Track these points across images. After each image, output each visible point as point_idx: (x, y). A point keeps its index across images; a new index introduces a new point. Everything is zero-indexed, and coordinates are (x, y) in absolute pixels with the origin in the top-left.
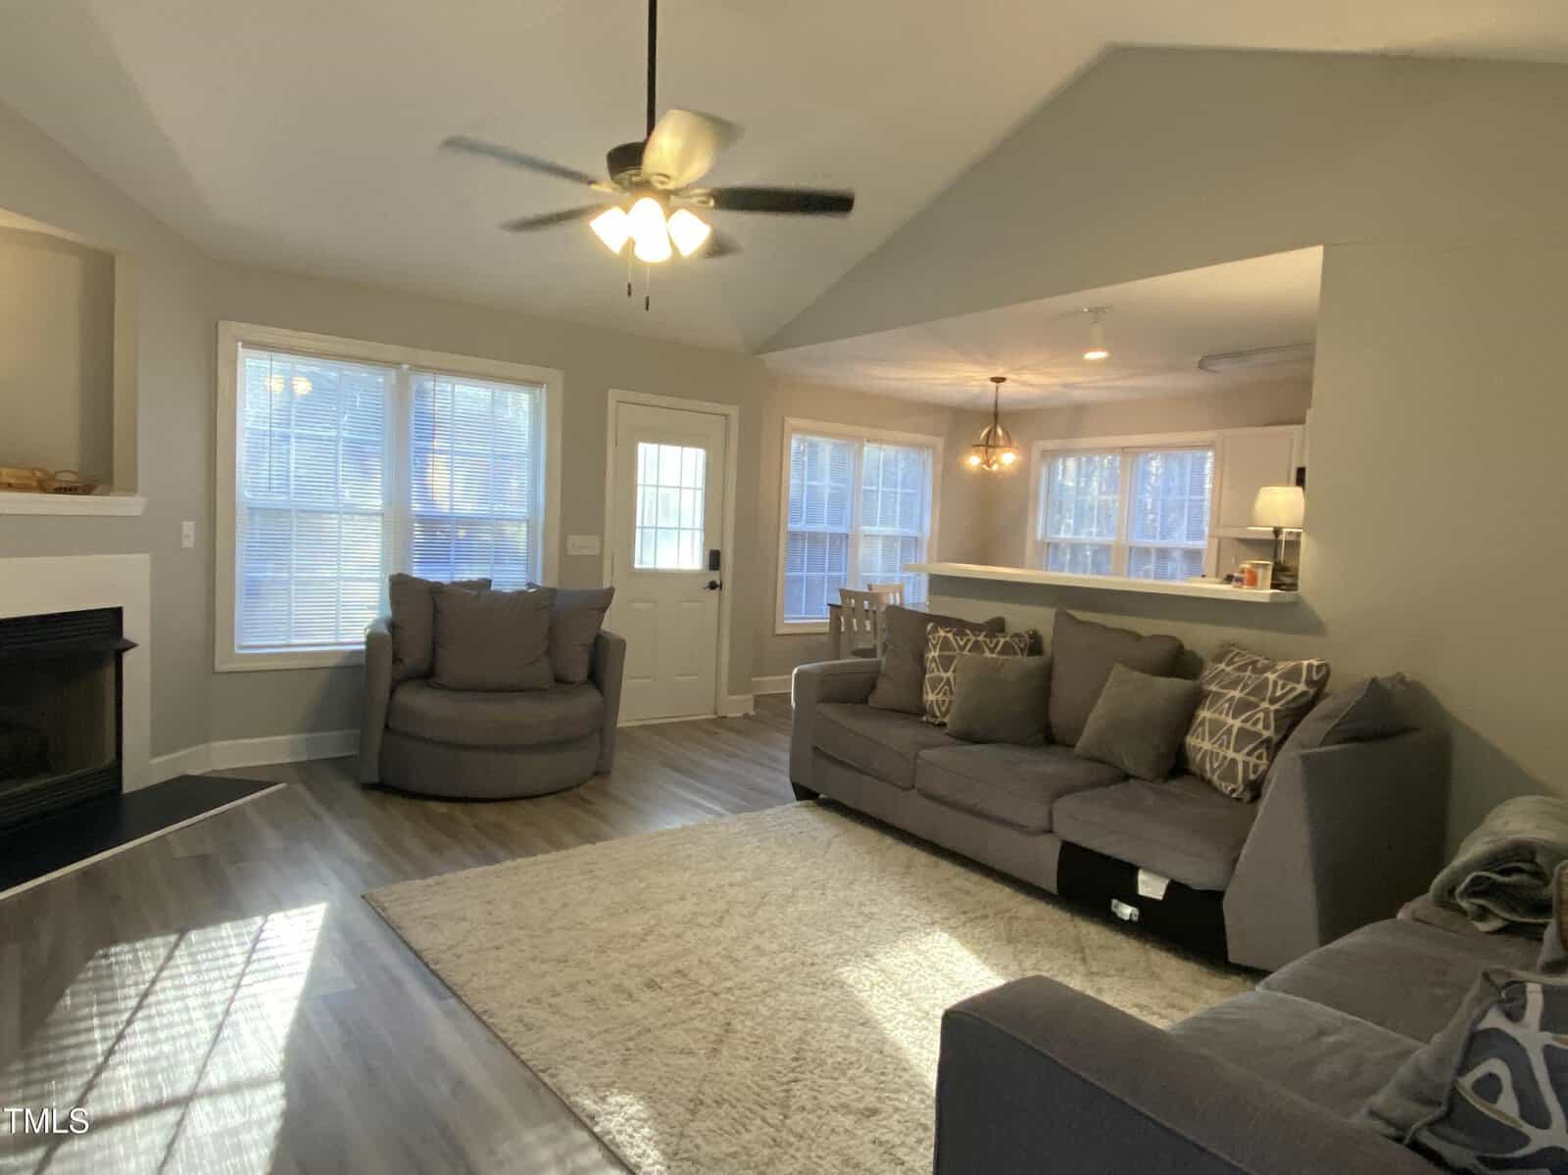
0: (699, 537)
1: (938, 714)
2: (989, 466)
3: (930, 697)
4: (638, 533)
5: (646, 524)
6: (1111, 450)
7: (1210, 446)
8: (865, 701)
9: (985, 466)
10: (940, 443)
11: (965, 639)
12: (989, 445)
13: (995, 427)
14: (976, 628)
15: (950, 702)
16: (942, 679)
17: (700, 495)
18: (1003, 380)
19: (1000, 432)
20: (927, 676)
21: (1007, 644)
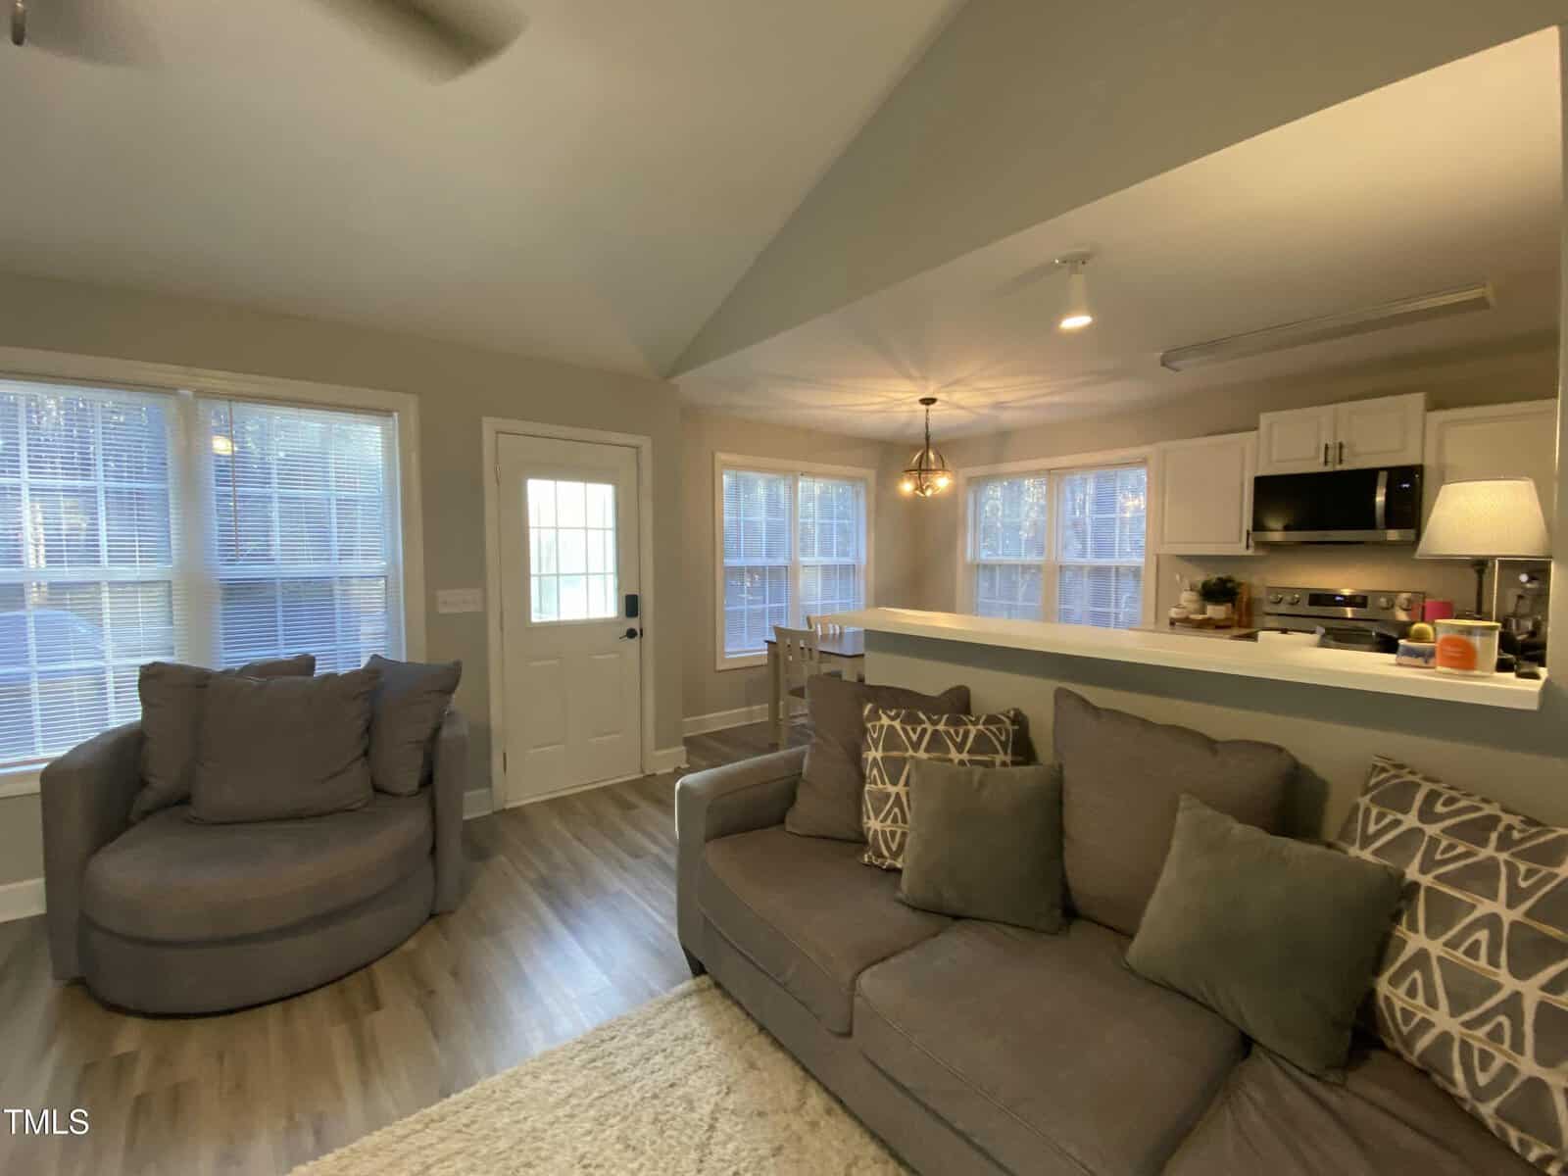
0: (612, 582)
1: (886, 853)
2: (922, 491)
3: (873, 824)
4: (534, 583)
5: (544, 572)
6: (1035, 473)
7: (1143, 462)
8: (781, 821)
9: (918, 492)
10: (870, 474)
11: (919, 729)
12: (922, 470)
13: (927, 452)
14: (931, 706)
15: (904, 834)
16: (888, 796)
17: (611, 536)
18: (932, 401)
19: (932, 455)
20: (867, 787)
21: (980, 736)
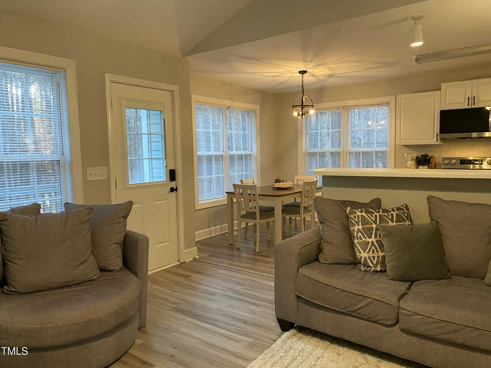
0: (162, 163)
1: (371, 265)
2: (301, 116)
3: (363, 255)
4: (129, 163)
5: (133, 157)
8: (317, 259)
9: (298, 117)
10: (257, 108)
11: (374, 216)
12: (303, 105)
13: (303, 97)
14: (369, 206)
16: (368, 243)
18: (305, 72)
20: (357, 242)
21: (397, 215)
